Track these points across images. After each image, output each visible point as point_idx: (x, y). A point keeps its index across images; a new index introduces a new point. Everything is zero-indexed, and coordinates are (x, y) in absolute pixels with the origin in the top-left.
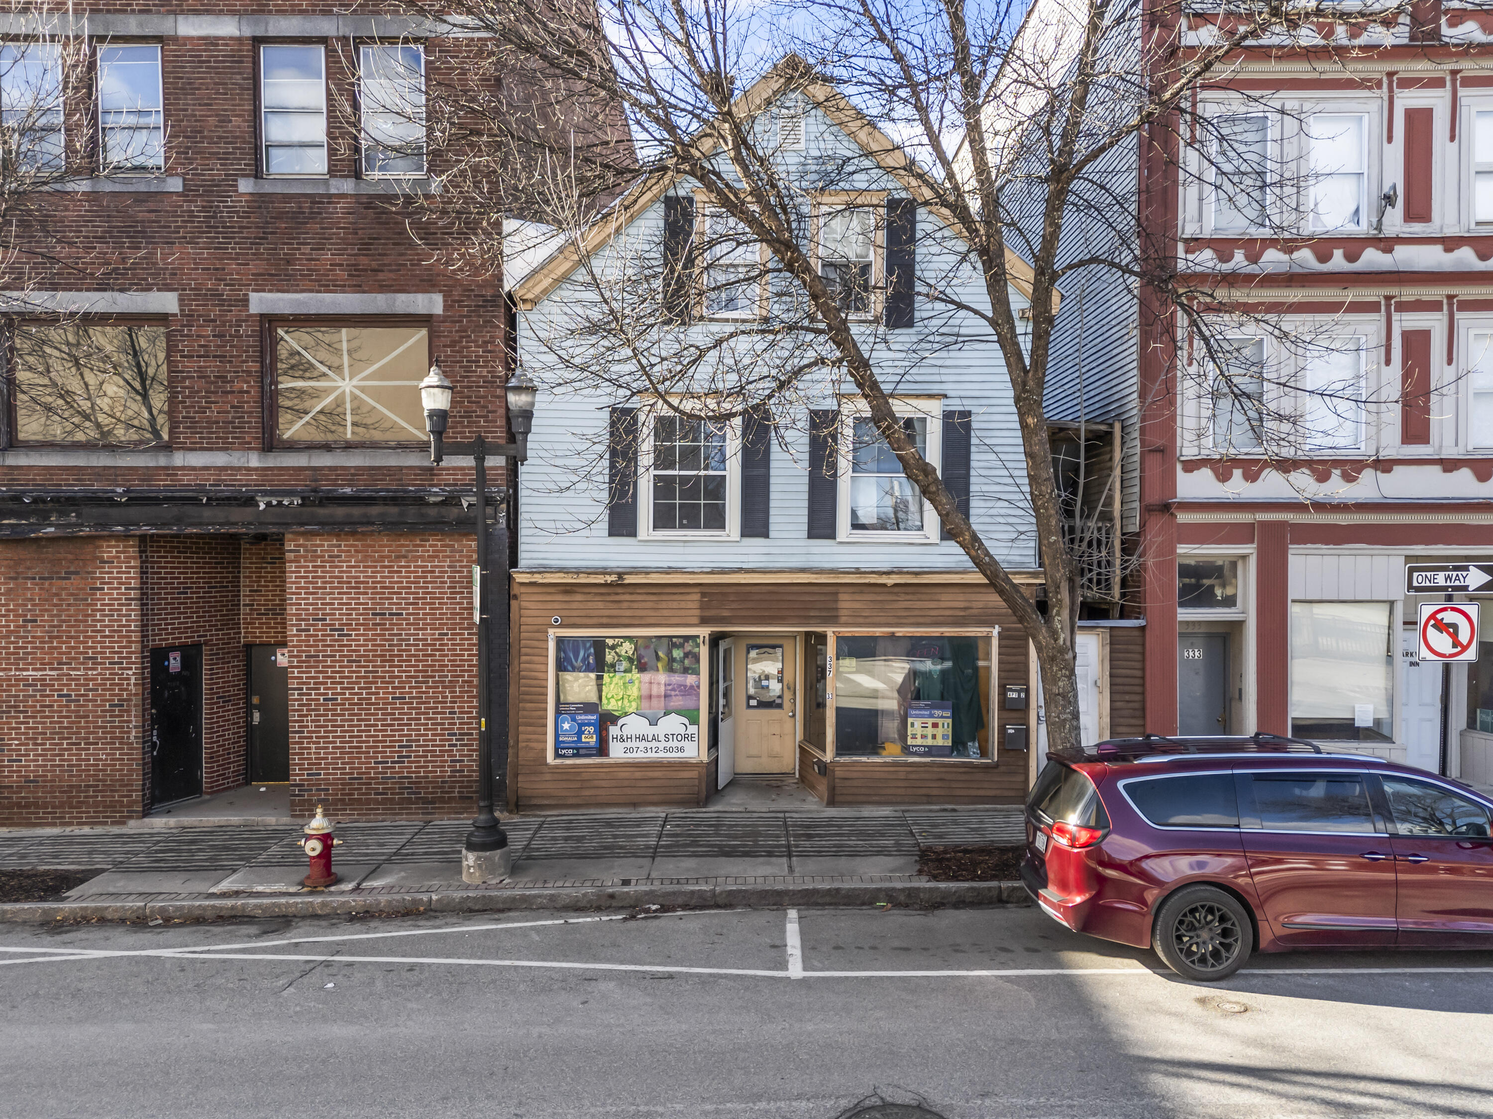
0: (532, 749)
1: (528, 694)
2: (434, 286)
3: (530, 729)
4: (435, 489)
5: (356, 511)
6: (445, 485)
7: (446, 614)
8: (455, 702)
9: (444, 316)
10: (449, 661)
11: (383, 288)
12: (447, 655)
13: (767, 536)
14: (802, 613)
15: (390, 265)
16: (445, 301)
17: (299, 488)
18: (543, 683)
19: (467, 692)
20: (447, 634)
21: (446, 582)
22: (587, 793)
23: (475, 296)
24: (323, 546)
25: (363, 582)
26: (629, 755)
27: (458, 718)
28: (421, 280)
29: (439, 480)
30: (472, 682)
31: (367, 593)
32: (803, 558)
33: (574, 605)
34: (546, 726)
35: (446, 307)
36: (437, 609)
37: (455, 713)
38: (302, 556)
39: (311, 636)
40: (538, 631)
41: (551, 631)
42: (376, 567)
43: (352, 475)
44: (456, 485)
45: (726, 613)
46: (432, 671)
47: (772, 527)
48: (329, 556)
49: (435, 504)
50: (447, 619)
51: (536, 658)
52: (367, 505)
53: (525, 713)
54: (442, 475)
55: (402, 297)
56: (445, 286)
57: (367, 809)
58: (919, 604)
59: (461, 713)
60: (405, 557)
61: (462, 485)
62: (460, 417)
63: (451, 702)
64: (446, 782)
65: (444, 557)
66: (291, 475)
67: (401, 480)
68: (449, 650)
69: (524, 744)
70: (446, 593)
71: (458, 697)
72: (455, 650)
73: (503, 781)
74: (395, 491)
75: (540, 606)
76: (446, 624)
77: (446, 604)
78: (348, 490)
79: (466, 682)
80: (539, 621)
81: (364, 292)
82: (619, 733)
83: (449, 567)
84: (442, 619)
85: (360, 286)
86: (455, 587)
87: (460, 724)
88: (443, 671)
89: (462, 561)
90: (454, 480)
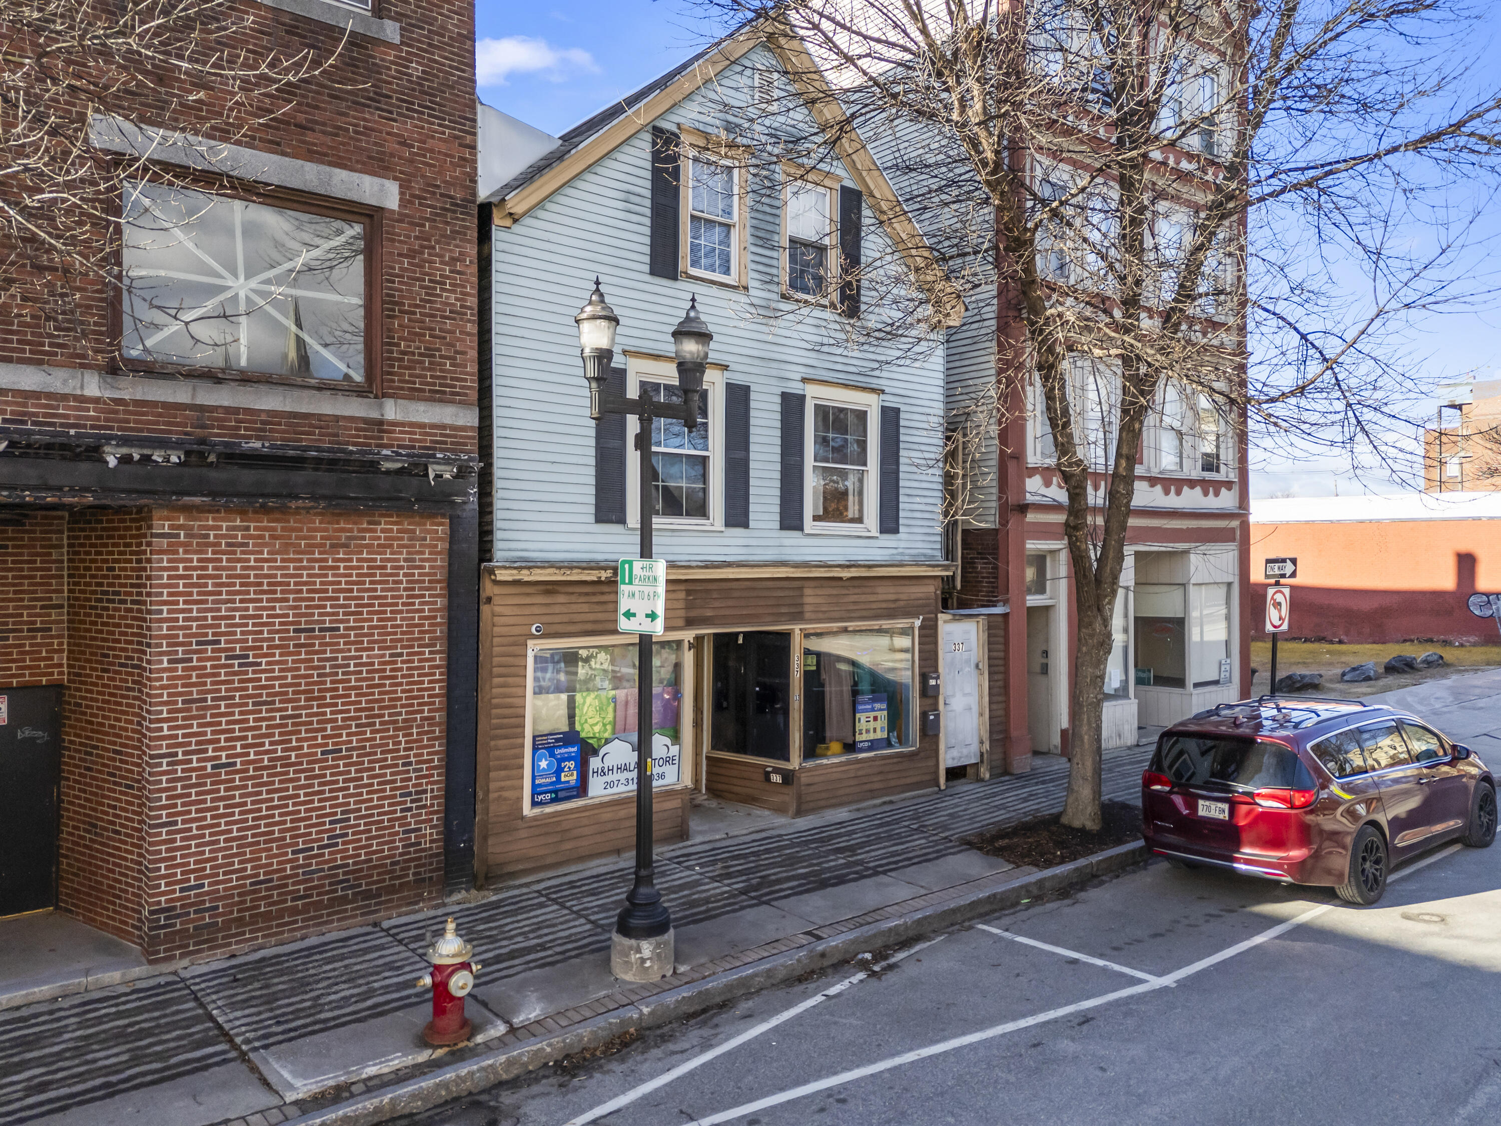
0: (506, 799)
1: (501, 727)
2: (387, 168)
3: (503, 773)
4: (385, 452)
5: (272, 477)
6: (399, 446)
7: (401, 626)
8: (411, 749)
9: (399, 214)
10: (403, 691)
11: (312, 155)
12: (401, 684)
13: (746, 525)
14: (775, 610)
15: (324, 124)
16: (402, 193)
17: (174, 437)
18: (519, 711)
19: (427, 733)
20: (401, 655)
21: (401, 582)
22: (568, 846)
23: (442, 195)
24: (220, 528)
25: (280, 584)
26: (610, 791)
27: (415, 770)
28: (370, 157)
29: (389, 439)
30: (433, 718)
31: (286, 600)
32: (776, 551)
33: (557, 609)
34: (522, 767)
35: (403, 202)
36: (389, 619)
37: (410, 764)
38: (182, 544)
39: (194, 668)
40: (514, 644)
41: (530, 643)
42: (301, 560)
43: (264, 422)
44: (413, 447)
45: (709, 613)
46: (380, 708)
47: (752, 516)
48: (228, 545)
49: (388, 472)
50: (403, 633)
51: (510, 680)
52: (287, 468)
53: (498, 753)
54: (394, 432)
55: (341, 175)
56: (401, 172)
57: (278, 926)
58: (863, 598)
59: (418, 763)
60: (346, 546)
61: (421, 448)
62: (420, 355)
63: (405, 749)
64: (398, 863)
65: (399, 546)
66: (160, 415)
67: (337, 435)
68: (403, 676)
69: (496, 795)
70: (401, 597)
71: (416, 741)
72: (412, 676)
73: (470, 850)
74: (330, 450)
75: (517, 611)
76: (401, 640)
77: (401, 612)
78: (258, 445)
79: (426, 719)
80: (516, 630)
81: (284, 154)
82: (600, 765)
83: (405, 560)
84: (395, 633)
85: (278, 144)
86: (413, 589)
87: (417, 778)
88: (395, 707)
89: (423, 553)
90: (410, 440)
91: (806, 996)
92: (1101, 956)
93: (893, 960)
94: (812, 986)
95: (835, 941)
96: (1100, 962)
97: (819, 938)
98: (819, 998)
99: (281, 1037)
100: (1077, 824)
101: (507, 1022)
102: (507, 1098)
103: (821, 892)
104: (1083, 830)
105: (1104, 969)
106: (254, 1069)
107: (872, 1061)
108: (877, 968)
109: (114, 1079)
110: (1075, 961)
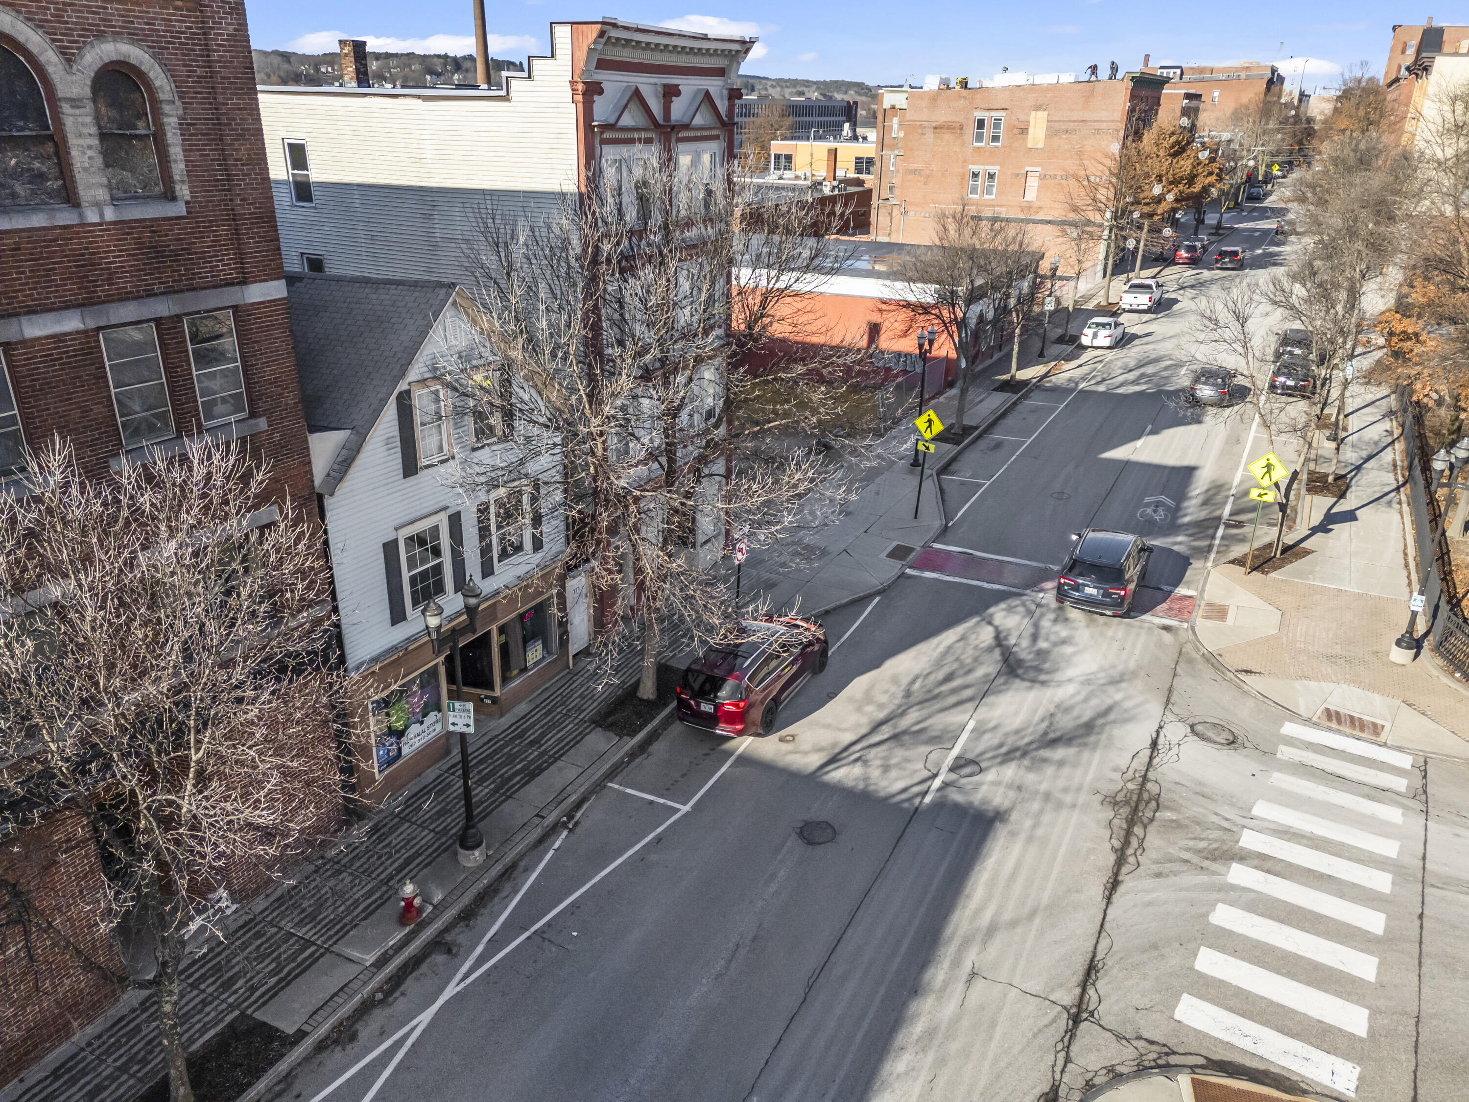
0: (367, 772)
22: (397, 783)
91: (546, 852)
92: (662, 797)
93: (576, 819)
94: (546, 845)
95: (551, 819)
96: (662, 801)
97: (543, 817)
98: (551, 852)
99: (337, 937)
100: (645, 697)
101: (431, 904)
102: (449, 938)
103: (533, 782)
104: (648, 701)
105: (664, 805)
106: (339, 955)
107: (584, 884)
108: (570, 826)
109: (282, 975)
110: (651, 802)
